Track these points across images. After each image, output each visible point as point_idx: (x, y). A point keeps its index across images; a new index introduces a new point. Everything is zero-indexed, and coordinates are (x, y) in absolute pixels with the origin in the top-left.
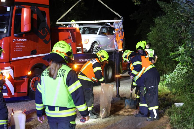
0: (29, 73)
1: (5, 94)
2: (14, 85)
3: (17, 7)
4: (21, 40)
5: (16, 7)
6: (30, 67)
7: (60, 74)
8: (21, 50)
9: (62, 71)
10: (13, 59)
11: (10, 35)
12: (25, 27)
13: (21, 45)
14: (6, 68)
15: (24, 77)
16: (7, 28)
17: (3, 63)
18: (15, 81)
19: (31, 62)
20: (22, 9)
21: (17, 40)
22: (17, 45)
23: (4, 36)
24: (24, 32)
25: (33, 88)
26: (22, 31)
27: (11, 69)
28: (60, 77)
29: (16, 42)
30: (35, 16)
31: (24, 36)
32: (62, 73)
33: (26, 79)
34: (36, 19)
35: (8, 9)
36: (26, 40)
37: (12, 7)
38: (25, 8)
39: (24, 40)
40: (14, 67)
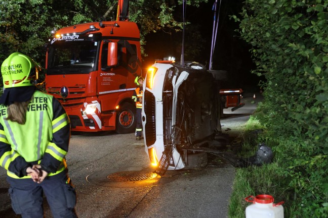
0: (117, 107)
1: (92, 128)
2: (101, 118)
3: (105, 41)
4: (108, 74)
5: (103, 42)
6: (118, 101)
7: (39, 106)
8: (108, 84)
9: (41, 101)
10: (100, 93)
11: (97, 69)
12: (112, 61)
13: (109, 79)
14: (93, 102)
15: (113, 111)
16: (94, 63)
17: (91, 96)
18: (103, 115)
19: (120, 96)
20: (109, 43)
21: (105, 74)
22: (105, 79)
23: (91, 70)
24: (111, 66)
25: (122, 122)
26: (108, 65)
27: (98, 103)
28: (41, 109)
29: (104, 76)
30: (124, 50)
31: (112, 70)
32: (42, 104)
33: (114, 113)
34: (126, 53)
35: (96, 44)
36: (114, 74)
37: (99, 42)
38: (112, 42)
39: (112, 74)
40: (102, 101)
